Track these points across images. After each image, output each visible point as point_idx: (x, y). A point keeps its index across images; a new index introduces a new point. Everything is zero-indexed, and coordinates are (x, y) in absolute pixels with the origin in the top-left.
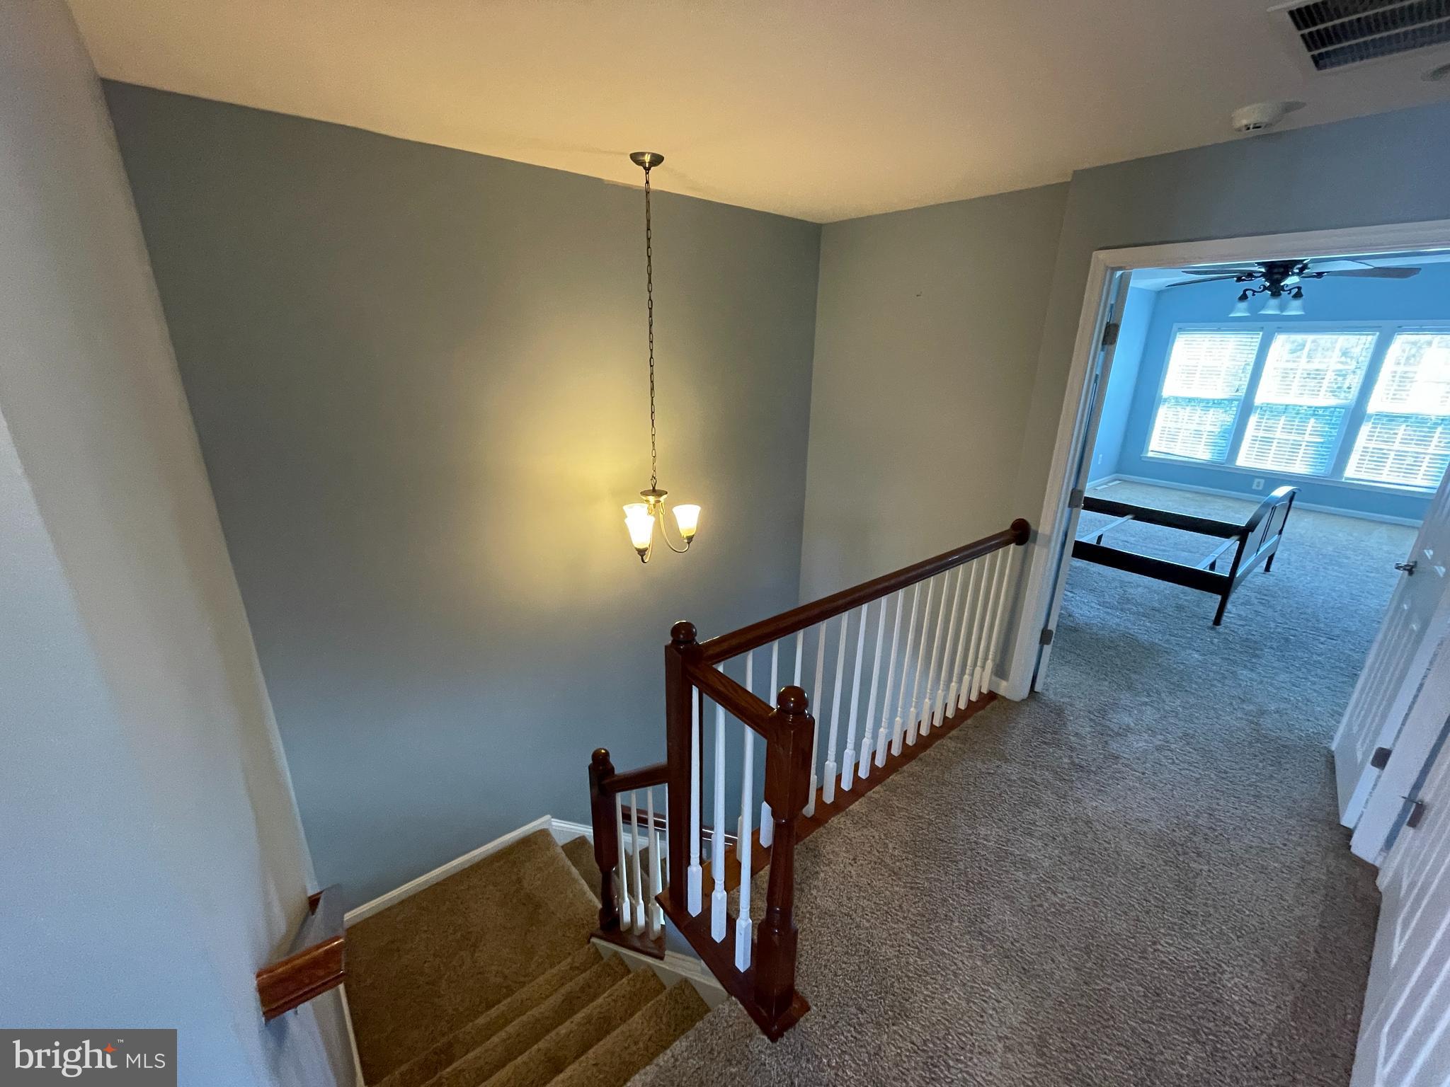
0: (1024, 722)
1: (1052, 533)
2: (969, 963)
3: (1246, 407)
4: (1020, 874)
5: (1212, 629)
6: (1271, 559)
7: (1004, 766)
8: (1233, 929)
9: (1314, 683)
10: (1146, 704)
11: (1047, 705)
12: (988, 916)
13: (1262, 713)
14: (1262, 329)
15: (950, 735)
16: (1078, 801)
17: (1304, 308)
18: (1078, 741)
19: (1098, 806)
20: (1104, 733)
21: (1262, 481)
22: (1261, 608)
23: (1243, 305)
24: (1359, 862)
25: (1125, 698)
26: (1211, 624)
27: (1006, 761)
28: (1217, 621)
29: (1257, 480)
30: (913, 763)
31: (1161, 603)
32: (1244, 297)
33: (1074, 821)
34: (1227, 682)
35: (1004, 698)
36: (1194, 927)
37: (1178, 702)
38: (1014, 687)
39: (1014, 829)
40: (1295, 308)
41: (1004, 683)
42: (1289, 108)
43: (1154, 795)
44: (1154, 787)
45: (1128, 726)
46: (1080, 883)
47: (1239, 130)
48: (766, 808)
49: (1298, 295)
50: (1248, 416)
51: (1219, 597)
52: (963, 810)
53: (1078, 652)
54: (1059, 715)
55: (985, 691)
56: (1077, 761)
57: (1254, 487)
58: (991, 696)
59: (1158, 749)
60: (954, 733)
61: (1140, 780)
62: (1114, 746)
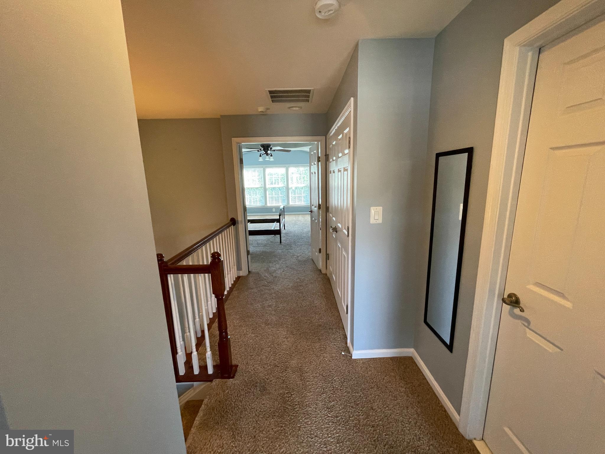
0: (251, 280)
1: (242, 219)
2: (270, 330)
3: (265, 190)
4: (270, 309)
5: (280, 244)
6: (284, 225)
7: (252, 290)
8: (312, 294)
9: (303, 248)
10: (276, 264)
11: (254, 273)
12: (268, 320)
13: (298, 257)
14: (262, 167)
15: (234, 290)
16: (273, 289)
17: (274, 159)
18: (266, 277)
19: (277, 287)
20: (271, 274)
21: (274, 209)
22: (287, 237)
23: (261, 158)
24: (324, 274)
25: (271, 265)
26: (279, 243)
27: (252, 289)
28: (281, 242)
29: (273, 209)
30: (228, 301)
31: (266, 242)
32: (260, 156)
33: (275, 293)
34: (288, 253)
35: (242, 276)
36: (306, 298)
37: (282, 261)
38: (244, 273)
39: (263, 301)
40: (272, 159)
41: (241, 272)
42: (268, 109)
43: (287, 280)
44: (286, 279)
45: (274, 270)
46: (283, 303)
47: (259, 112)
48: (213, 295)
49: (271, 156)
50: (266, 192)
51: (279, 235)
52: (248, 304)
53: (254, 259)
54: (258, 274)
55: (236, 277)
56: (268, 281)
57: (273, 211)
58: (238, 278)
59: (283, 271)
60: (234, 289)
61: (283, 279)
62: (274, 275)
